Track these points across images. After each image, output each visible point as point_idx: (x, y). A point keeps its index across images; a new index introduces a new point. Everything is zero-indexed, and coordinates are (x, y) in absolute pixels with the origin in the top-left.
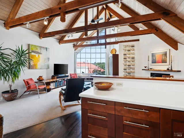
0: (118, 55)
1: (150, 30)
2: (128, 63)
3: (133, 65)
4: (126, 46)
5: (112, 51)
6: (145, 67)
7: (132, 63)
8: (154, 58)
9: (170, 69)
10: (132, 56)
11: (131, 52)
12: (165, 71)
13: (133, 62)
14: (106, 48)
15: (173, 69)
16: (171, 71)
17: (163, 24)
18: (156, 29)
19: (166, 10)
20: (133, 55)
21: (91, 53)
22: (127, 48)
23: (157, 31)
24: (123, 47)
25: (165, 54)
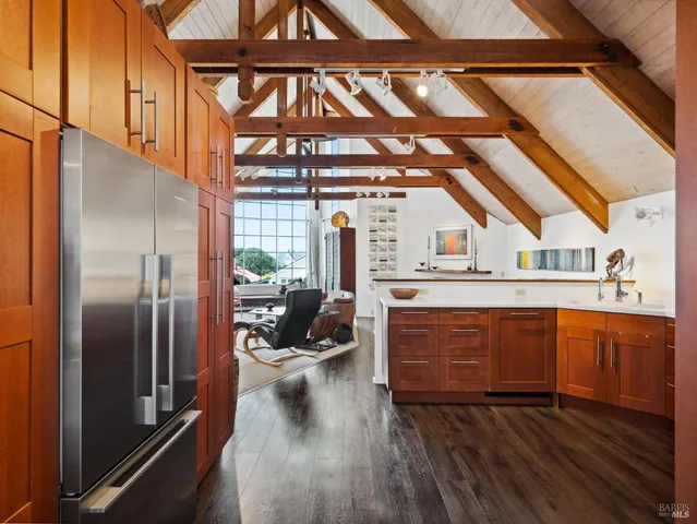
0: (353, 230)
1: (437, 178)
2: (381, 254)
3: (392, 260)
4: (375, 208)
5: (335, 220)
6: (422, 264)
7: (391, 253)
8: (442, 243)
9: (473, 268)
10: (388, 235)
11: (389, 223)
12: (464, 272)
13: (392, 250)
14: (317, 208)
15: (479, 269)
16: (476, 272)
17: (464, 176)
18: (448, 179)
19: (473, 152)
20: (392, 233)
21: (276, 220)
22: (378, 214)
23: (450, 183)
24: (367, 211)
25: (464, 235)
